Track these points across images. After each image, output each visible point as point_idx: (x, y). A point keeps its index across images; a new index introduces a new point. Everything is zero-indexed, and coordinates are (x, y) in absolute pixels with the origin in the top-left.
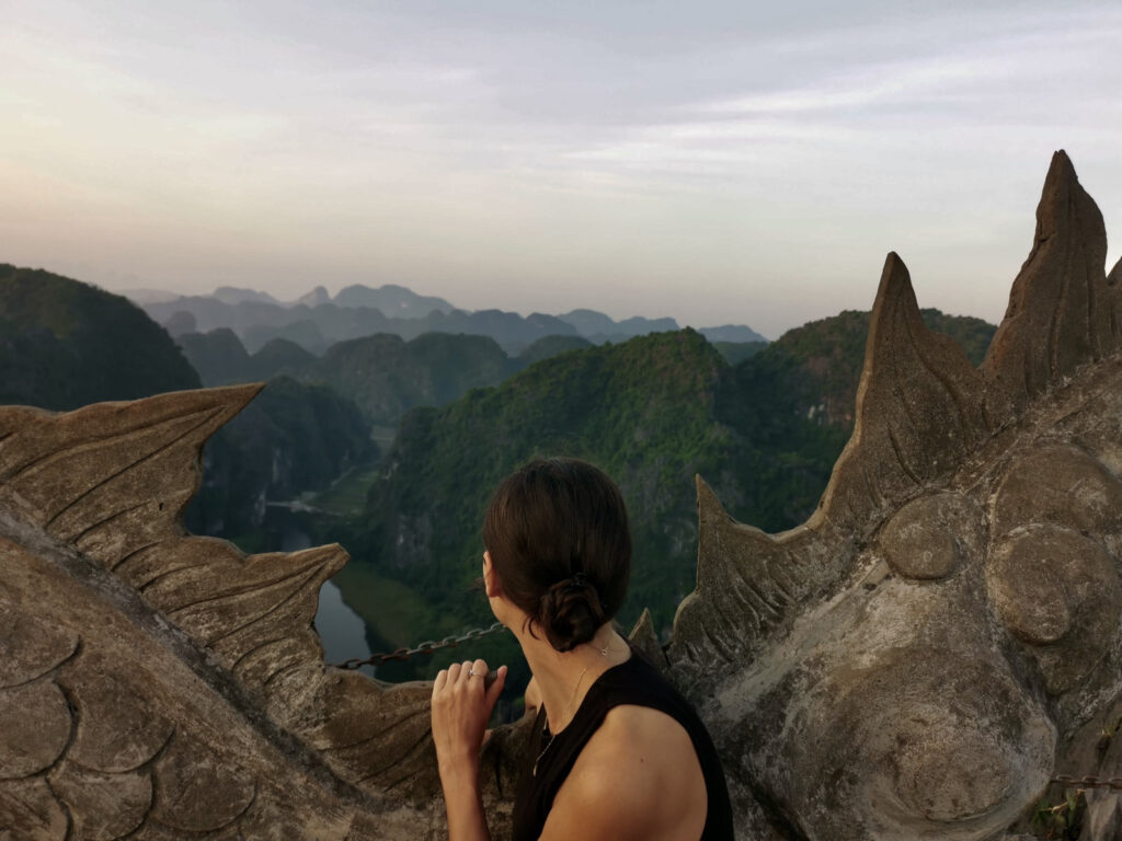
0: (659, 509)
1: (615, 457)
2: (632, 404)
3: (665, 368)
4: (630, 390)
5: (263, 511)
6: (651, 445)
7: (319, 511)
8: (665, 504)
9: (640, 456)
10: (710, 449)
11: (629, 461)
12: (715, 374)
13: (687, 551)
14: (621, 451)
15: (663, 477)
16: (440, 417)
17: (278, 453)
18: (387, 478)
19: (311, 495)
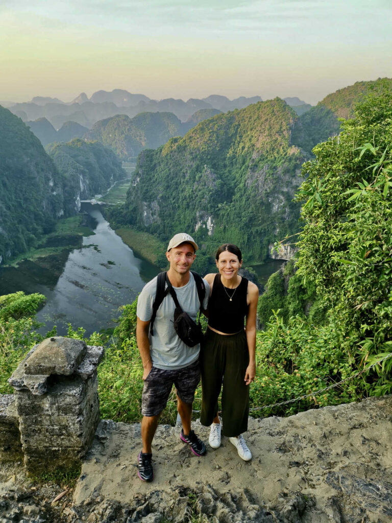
0: (266, 190)
1: (243, 168)
2: (250, 140)
3: (266, 120)
4: (248, 133)
5: (80, 205)
6: (261, 160)
7: (104, 203)
8: (269, 188)
9: (256, 166)
10: (290, 160)
11: (251, 169)
12: (291, 121)
13: (279, 210)
14: (246, 164)
15: (268, 175)
16: (157, 154)
17: (81, 177)
18: (135, 185)
19: (99, 196)
